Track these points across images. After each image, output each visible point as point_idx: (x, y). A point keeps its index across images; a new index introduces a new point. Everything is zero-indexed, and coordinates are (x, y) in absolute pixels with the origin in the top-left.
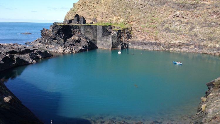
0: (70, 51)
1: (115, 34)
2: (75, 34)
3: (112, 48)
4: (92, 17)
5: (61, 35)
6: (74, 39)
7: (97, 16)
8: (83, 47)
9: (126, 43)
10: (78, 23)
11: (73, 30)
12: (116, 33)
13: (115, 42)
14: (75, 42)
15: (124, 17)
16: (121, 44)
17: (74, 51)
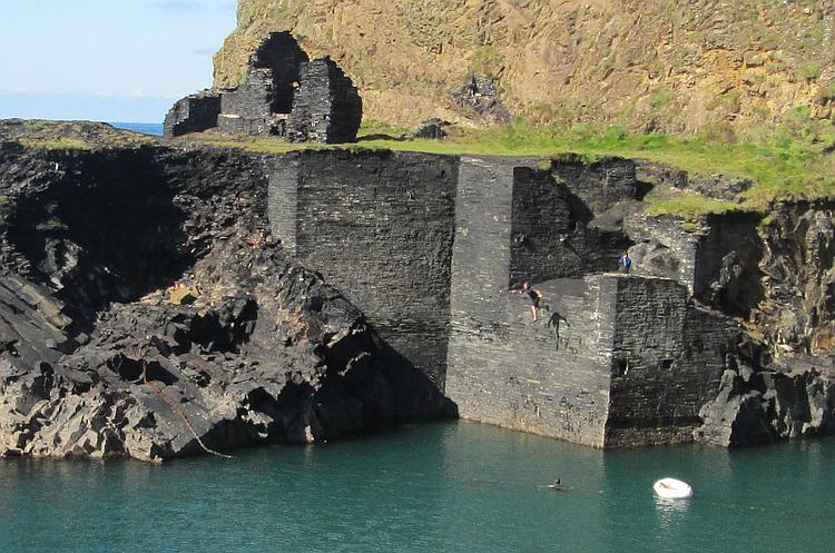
0: (93, 437)
1: (675, 265)
2: (217, 246)
3: (615, 424)
4: (457, 64)
5: (52, 258)
6: (189, 300)
7: (508, 50)
8: (258, 399)
9: (806, 377)
10: (274, 131)
11: (200, 208)
12: (680, 249)
13: (653, 358)
14: (179, 335)
15: (812, 66)
16: (740, 387)
17: (138, 445)
